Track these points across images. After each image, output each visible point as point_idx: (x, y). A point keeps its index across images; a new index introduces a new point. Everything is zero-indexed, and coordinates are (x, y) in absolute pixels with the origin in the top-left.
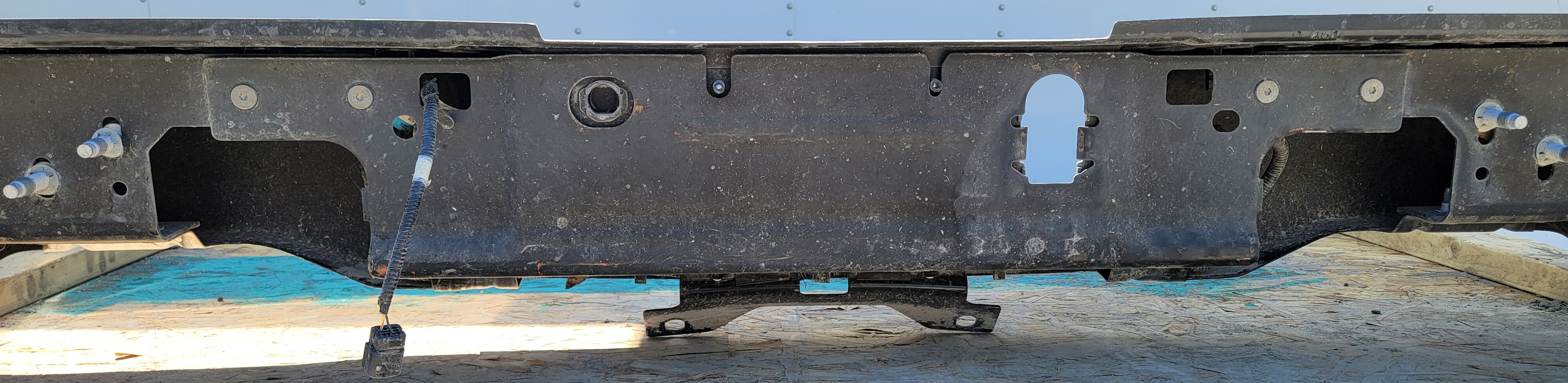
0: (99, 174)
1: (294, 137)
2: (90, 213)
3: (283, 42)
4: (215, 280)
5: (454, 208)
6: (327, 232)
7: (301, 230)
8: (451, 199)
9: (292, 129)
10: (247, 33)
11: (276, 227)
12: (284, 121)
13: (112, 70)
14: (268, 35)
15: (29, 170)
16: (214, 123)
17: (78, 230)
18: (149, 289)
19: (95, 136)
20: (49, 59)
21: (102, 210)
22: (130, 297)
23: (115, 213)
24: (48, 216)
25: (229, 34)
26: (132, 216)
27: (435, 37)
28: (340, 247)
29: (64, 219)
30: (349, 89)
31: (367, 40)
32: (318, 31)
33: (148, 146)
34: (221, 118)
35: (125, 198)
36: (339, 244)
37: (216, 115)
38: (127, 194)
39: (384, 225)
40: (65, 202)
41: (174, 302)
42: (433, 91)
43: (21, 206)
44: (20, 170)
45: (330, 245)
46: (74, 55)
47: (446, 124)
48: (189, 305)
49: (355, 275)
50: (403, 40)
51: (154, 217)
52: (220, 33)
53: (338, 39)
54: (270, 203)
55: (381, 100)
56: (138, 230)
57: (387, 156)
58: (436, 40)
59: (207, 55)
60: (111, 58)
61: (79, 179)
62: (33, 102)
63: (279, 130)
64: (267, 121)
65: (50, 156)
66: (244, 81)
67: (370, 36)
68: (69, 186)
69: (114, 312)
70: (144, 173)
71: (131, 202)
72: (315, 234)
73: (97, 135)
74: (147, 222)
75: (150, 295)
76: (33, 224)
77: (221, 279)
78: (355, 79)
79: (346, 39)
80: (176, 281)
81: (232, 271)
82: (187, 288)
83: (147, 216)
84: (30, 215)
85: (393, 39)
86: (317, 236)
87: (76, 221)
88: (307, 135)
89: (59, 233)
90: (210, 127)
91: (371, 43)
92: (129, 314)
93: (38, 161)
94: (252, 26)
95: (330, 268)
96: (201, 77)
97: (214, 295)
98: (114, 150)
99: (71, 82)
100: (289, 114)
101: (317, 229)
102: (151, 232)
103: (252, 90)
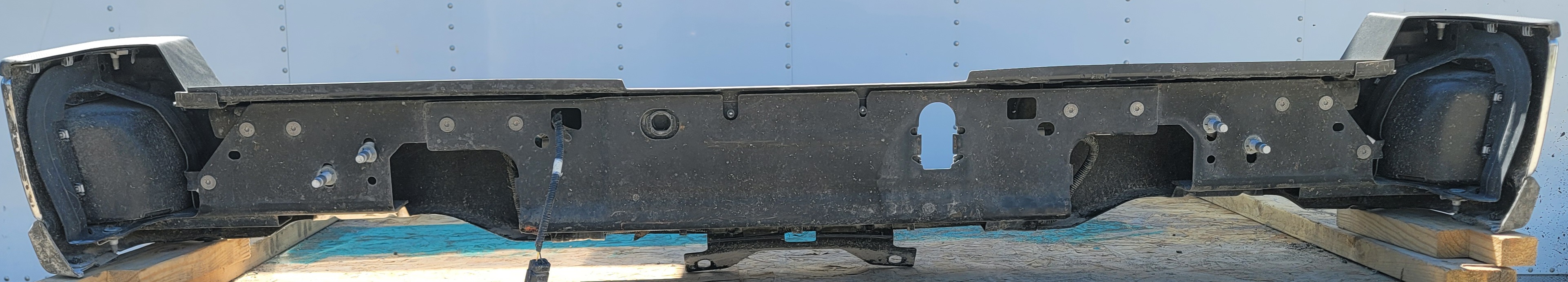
0: (361, 172)
1: (475, 148)
2: (354, 195)
3: (474, 93)
4: (383, 241)
5: (570, 190)
6: (481, 206)
7: (465, 205)
8: (569, 184)
9: (474, 143)
10: (455, 89)
11: (449, 203)
12: (470, 138)
13: (371, 110)
14: (466, 90)
15: (320, 171)
16: (429, 141)
17: (347, 206)
18: (344, 248)
19: (361, 150)
20: (335, 104)
21: (361, 194)
22: (334, 253)
23: (369, 195)
24: (330, 198)
25: (444, 90)
26: (379, 197)
27: (563, 89)
28: (490, 215)
29: (339, 200)
30: (509, 119)
31: (524, 91)
32: (495, 86)
33: (389, 155)
34: (433, 138)
35: (375, 186)
36: (489, 213)
37: (430, 135)
38: (376, 184)
39: (528, 200)
40: (340, 189)
41: (365, 255)
42: (560, 120)
43: (314, 192)
44: (314, 171)
45: (484, 214)
46: (350, 102)
47: (567, 139)
48: (377, 257)
49: (502, 233)
50: (545, 91)
51: (391, 197)
52: (439, 89)
53: (506, 91)
54: (445, 188)
55: (528, 125)
56: (382, 206)
57: (531, 159)
58: (564, 90)
59: (426, 100)
60: (371, 103)
61: (349, 175)
62: (324, 130)
63: (467, 144)
64: (460, 138)
65: (332, 162)
66: (447, 115)
67: (526, 89)
68: (343, 180)
69: (331, 262)
70: (387, 171)
71: (378, 188)
72: (474, 207)
73: (362, 149)
74: (387, 200)
75: (346, 252)
76: (320, 202)
77: (387, 241)
78: (513, 113)
79: (511, 91)
80: (357, 242)
81: (391, 235)
82: (368, 247)
83: (387, 197)
84: (319, 197)
85: (539, 90)
86: (475, 208)
87: (346, 201)
88: (483, 147)
89: (335, 208)
90: (426, 143)
91: (525, 93)
92: (341, 263)
93: (325, 165)
94: (458, 85)
95: (486, 228)
96: (422, 113)
97: (390, 251)
98: (372, 158)
99: (347, 118)
100: (473, 134)
101: (475, 204)
102: (389, 207)
103: (452, 120)
